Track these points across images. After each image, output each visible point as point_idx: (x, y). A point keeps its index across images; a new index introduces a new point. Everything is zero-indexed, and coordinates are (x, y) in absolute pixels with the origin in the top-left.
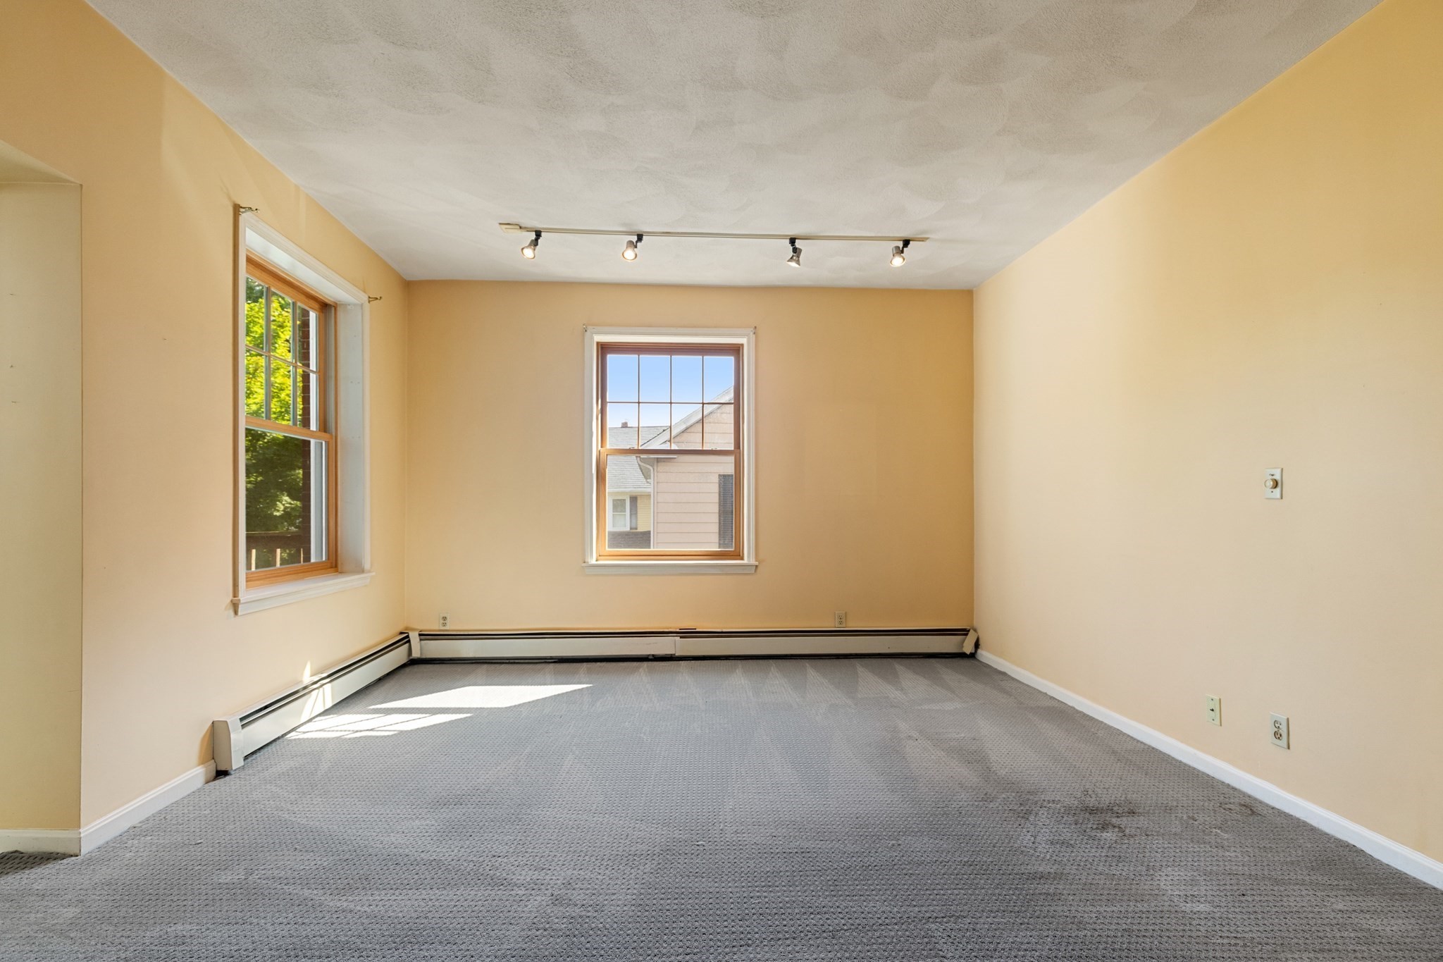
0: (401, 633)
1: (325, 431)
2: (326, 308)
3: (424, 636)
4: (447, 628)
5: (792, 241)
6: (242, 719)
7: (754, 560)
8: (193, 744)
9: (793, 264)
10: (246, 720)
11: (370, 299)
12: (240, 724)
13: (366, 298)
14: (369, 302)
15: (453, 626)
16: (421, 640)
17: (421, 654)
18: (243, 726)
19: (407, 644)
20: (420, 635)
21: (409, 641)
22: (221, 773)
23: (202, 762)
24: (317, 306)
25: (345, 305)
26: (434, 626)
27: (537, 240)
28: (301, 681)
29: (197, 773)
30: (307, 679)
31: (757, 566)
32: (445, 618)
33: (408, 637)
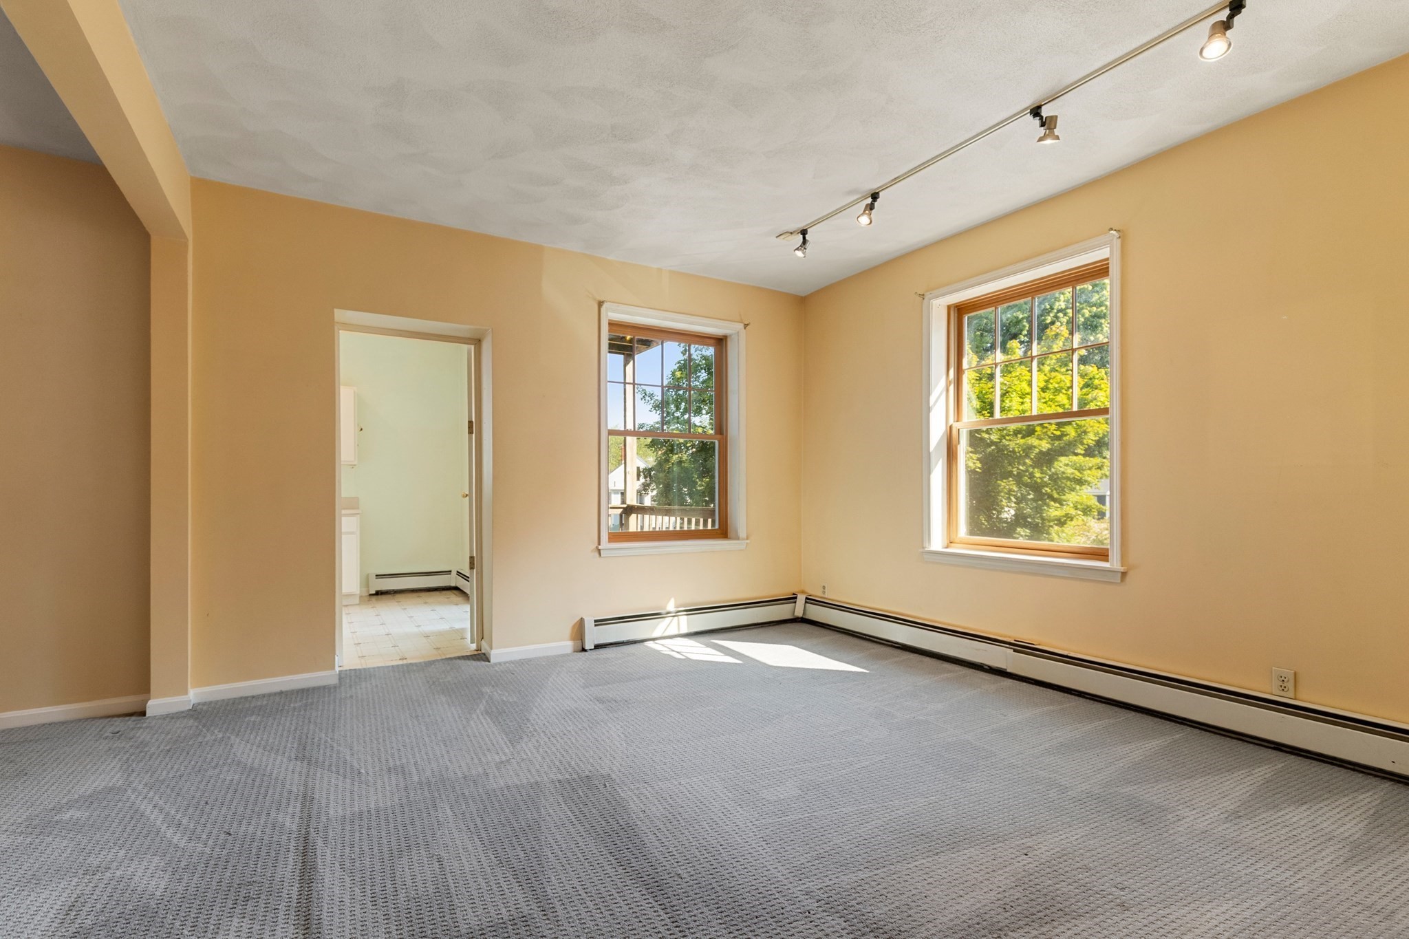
0: (794, 594)
1: (721, 434)
2: (720, 342)
3: (809, 600)
4: (826, 596)
5: (1036, 112)
6: (596, 621)
7: (1119, 564)
8: (567, 628)
9: (1049, 142)
10: (598, 622)
11: (746, 326)
12: (593, 624)
13: (742, 326)
14: (745, 328)
15: (831, 596)
16: (806, 602)
17: (804, 613)
18: (596, 625)
19: (794, 604)
20: (806, 598)
21: (795, 602)
22: (584, 650)
23: (573, 639)
24: (712, 341)
25: (730, 335)
26: (817, 593)
27: (804, 238)
28: (665, 609)
29: (567, 646)
30: (671, 607)
31: (1124, 574)
32: (824, 587)
33: (796, 598)
